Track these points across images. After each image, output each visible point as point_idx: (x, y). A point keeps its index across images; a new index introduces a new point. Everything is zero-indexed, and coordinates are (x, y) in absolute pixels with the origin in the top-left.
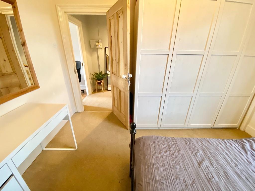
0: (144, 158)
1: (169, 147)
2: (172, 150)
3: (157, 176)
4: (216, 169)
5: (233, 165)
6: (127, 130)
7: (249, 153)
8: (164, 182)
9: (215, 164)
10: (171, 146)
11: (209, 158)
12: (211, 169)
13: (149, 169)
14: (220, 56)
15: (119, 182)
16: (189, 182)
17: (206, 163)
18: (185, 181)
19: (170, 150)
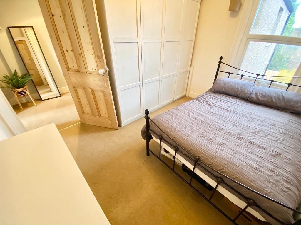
0: (165, 127)
1: (172, 115)
2: (174, 116)
3: (178, 130)
4: (196, 114)
5: (200, 110)
6: (116, 131)
7: (202, 103)
8: (183, 130)
9: (194, 112)
10: (172, 114)
11: (190, 111)
12: (195, 115)
13: (172, 129)
14: (170, 42)
15: (144, 163)
16: (191, 124)
17: (191, 114)
18: (189, 125)
19: (173, 116)
